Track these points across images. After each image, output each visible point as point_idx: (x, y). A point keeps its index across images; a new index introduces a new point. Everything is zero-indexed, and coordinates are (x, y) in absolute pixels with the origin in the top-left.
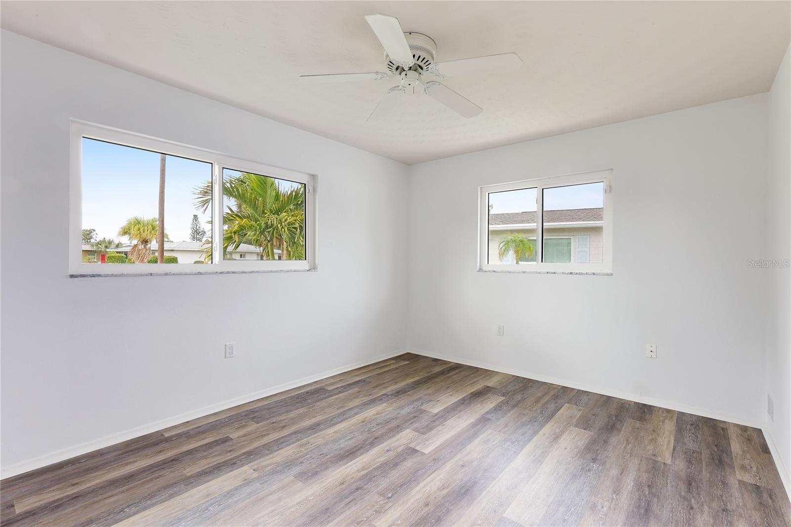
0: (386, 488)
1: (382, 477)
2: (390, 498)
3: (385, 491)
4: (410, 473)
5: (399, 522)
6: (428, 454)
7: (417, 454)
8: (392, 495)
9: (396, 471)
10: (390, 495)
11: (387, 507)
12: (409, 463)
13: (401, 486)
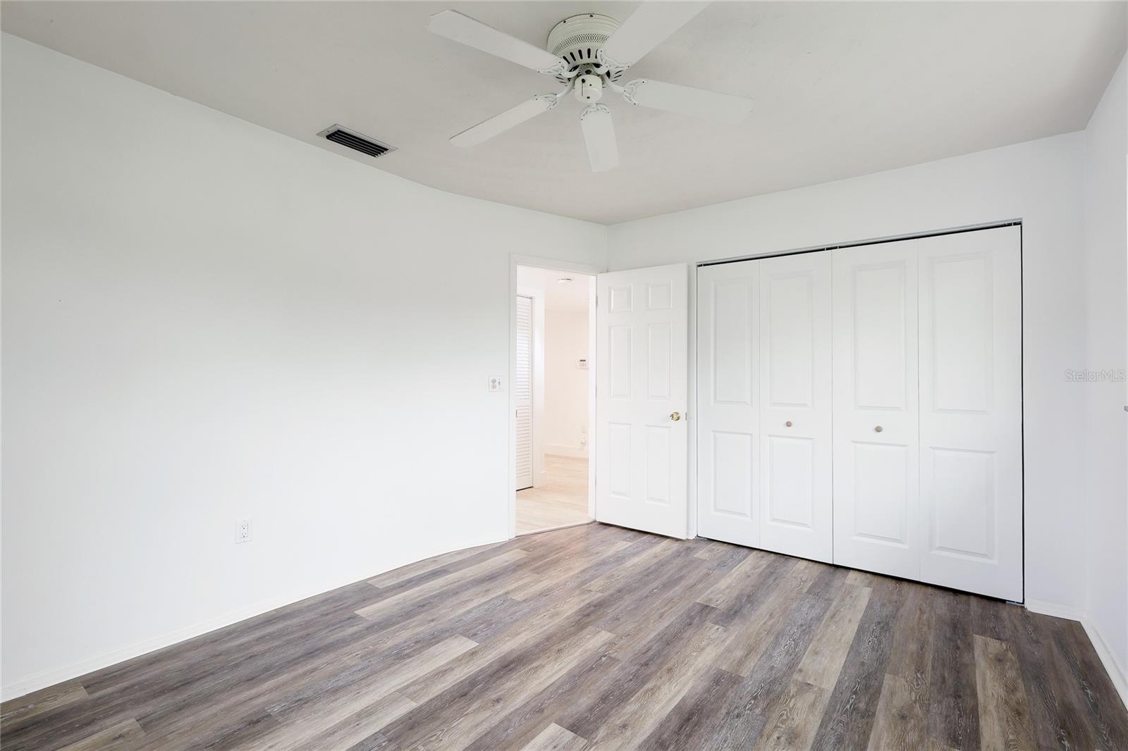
0: (610, 667)
1: (619, 680)
2: (605, 656)
3: (610, 664)
4: (580, 687)
5: (589, 636)
6: (551, 722)
7: (571, 721)
8: (601, 658)
9: (602, 689)
10: (604, 659)
11: (605, 647)
12: (584, 702)
13: (591, 669)
